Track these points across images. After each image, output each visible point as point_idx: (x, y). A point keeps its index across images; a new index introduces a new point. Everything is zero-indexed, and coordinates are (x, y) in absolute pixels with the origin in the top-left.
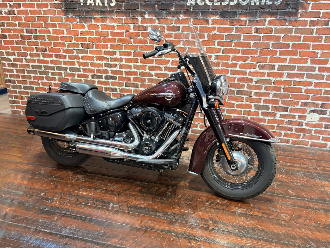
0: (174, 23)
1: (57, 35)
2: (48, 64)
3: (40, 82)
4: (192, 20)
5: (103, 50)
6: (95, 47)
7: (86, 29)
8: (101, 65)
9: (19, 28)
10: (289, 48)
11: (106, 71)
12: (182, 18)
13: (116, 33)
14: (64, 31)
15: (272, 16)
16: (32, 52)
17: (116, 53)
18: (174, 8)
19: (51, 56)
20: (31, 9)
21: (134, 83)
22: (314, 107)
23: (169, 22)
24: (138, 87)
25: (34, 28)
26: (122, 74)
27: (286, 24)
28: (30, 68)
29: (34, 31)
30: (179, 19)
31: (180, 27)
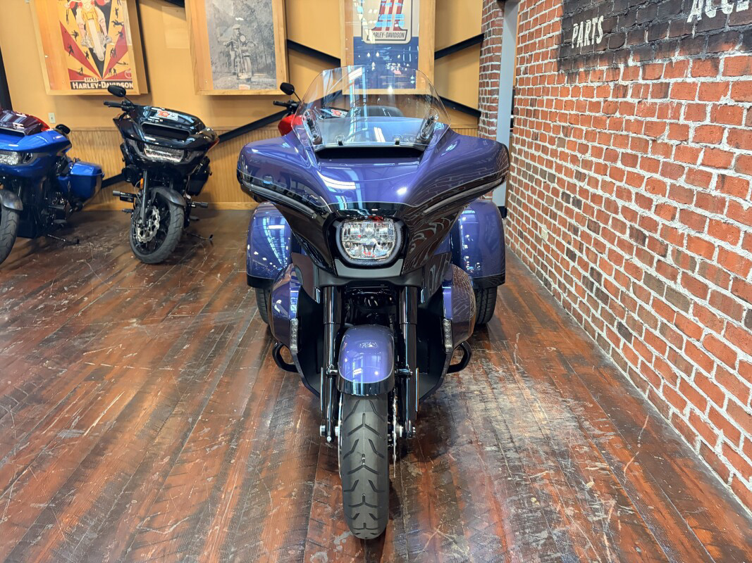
0: (663, 76)
1: (548, 110)
2: (536, 162)
3: (527, 193)
6: (572, 135)
7: (569, 98)
8: (572, 174)
11: (574, 188)
12: (675, 61)
13: (593, 104)
14: (553, 100)
16: (529, 140)
17: (588, 150)
18: (668, 35)
19: (539, 148)
21: (596, 223)
23: (657, 73)
25: (535, 97)
26: (588, 199)
28: (524, 168)
29: (534, 104)
30: (671, 62)
31: (671, 84)
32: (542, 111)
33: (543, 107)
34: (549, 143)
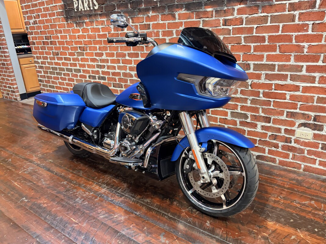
0: (145, 21)
1: (63, 40)
2: (60, 66)
3: (57, 81)
4: (160, 16)
5: (94, 52)
6: (88, 50)
7: (81, 33)
8: (94, 67)
9: (41, 35)
10: (265, 42)
11: (98, 72)
12: (151, 15)
13: (101, 35)
14: (67, 36)
15: (242, 3)
16: (50, 56)
17: (103, 55)
18: (143, 6)
19: (61, 59)
20: (46, 18)
21: (119, 84)
22: (305, 119)
23: (141, 21)
24: (122, 88)
25: (49, 35)
26: (110, 75)
27: (259, 12)
28: (51, 70)
29: (50, 38)
30: (148, 16)
31: (151, 24)
32: (58, 41)
33: (59, 39)
34: (69, 55)
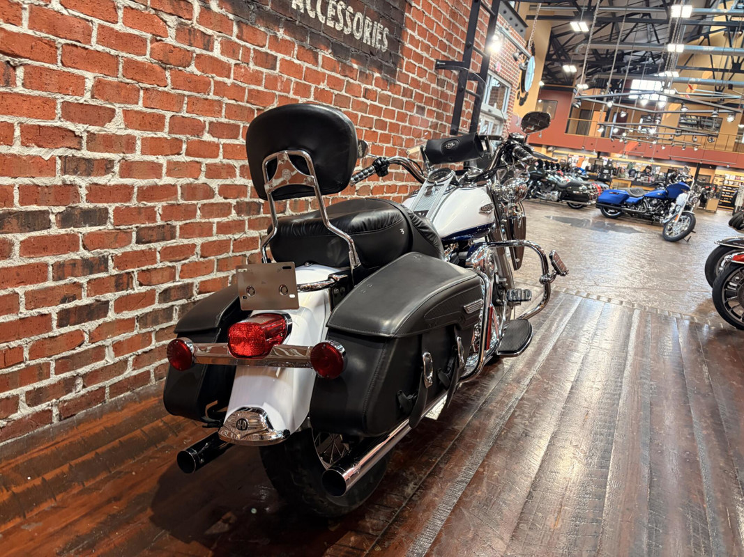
0: (267, 46)
4: (296, 46)
5: (59, 96)
6: (19, 83)
11: (68, 191)
12: (281, 37)
15: (379, 71)
17: (113, 117)
18: (270, 3)
21: (163, 226)
23: (259, 40)
27: (387, 88)
30: (275, 37)
31: (278, 59)
